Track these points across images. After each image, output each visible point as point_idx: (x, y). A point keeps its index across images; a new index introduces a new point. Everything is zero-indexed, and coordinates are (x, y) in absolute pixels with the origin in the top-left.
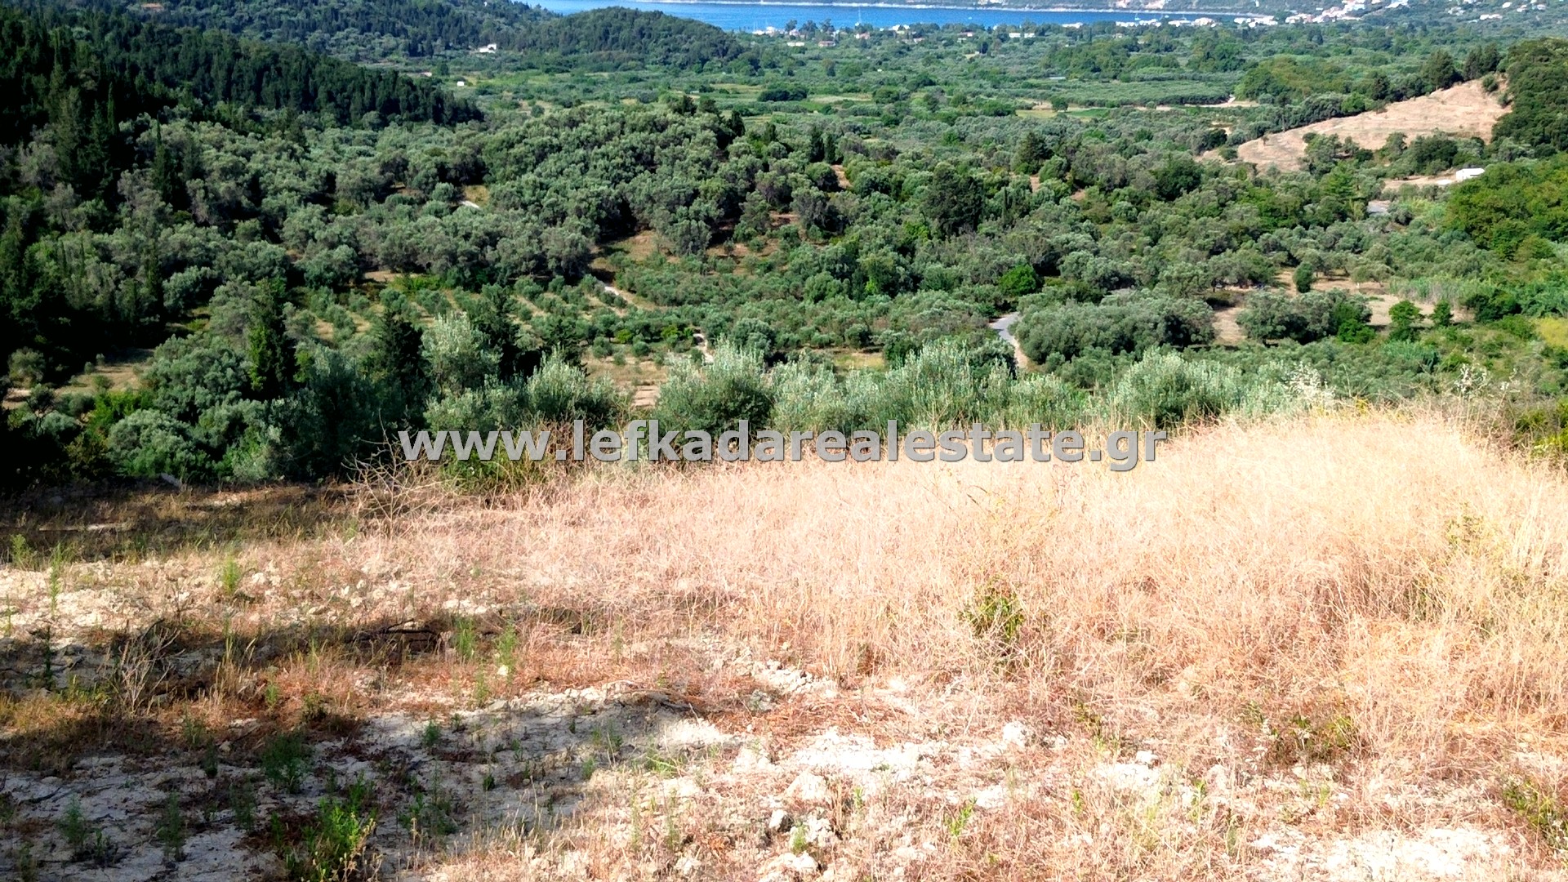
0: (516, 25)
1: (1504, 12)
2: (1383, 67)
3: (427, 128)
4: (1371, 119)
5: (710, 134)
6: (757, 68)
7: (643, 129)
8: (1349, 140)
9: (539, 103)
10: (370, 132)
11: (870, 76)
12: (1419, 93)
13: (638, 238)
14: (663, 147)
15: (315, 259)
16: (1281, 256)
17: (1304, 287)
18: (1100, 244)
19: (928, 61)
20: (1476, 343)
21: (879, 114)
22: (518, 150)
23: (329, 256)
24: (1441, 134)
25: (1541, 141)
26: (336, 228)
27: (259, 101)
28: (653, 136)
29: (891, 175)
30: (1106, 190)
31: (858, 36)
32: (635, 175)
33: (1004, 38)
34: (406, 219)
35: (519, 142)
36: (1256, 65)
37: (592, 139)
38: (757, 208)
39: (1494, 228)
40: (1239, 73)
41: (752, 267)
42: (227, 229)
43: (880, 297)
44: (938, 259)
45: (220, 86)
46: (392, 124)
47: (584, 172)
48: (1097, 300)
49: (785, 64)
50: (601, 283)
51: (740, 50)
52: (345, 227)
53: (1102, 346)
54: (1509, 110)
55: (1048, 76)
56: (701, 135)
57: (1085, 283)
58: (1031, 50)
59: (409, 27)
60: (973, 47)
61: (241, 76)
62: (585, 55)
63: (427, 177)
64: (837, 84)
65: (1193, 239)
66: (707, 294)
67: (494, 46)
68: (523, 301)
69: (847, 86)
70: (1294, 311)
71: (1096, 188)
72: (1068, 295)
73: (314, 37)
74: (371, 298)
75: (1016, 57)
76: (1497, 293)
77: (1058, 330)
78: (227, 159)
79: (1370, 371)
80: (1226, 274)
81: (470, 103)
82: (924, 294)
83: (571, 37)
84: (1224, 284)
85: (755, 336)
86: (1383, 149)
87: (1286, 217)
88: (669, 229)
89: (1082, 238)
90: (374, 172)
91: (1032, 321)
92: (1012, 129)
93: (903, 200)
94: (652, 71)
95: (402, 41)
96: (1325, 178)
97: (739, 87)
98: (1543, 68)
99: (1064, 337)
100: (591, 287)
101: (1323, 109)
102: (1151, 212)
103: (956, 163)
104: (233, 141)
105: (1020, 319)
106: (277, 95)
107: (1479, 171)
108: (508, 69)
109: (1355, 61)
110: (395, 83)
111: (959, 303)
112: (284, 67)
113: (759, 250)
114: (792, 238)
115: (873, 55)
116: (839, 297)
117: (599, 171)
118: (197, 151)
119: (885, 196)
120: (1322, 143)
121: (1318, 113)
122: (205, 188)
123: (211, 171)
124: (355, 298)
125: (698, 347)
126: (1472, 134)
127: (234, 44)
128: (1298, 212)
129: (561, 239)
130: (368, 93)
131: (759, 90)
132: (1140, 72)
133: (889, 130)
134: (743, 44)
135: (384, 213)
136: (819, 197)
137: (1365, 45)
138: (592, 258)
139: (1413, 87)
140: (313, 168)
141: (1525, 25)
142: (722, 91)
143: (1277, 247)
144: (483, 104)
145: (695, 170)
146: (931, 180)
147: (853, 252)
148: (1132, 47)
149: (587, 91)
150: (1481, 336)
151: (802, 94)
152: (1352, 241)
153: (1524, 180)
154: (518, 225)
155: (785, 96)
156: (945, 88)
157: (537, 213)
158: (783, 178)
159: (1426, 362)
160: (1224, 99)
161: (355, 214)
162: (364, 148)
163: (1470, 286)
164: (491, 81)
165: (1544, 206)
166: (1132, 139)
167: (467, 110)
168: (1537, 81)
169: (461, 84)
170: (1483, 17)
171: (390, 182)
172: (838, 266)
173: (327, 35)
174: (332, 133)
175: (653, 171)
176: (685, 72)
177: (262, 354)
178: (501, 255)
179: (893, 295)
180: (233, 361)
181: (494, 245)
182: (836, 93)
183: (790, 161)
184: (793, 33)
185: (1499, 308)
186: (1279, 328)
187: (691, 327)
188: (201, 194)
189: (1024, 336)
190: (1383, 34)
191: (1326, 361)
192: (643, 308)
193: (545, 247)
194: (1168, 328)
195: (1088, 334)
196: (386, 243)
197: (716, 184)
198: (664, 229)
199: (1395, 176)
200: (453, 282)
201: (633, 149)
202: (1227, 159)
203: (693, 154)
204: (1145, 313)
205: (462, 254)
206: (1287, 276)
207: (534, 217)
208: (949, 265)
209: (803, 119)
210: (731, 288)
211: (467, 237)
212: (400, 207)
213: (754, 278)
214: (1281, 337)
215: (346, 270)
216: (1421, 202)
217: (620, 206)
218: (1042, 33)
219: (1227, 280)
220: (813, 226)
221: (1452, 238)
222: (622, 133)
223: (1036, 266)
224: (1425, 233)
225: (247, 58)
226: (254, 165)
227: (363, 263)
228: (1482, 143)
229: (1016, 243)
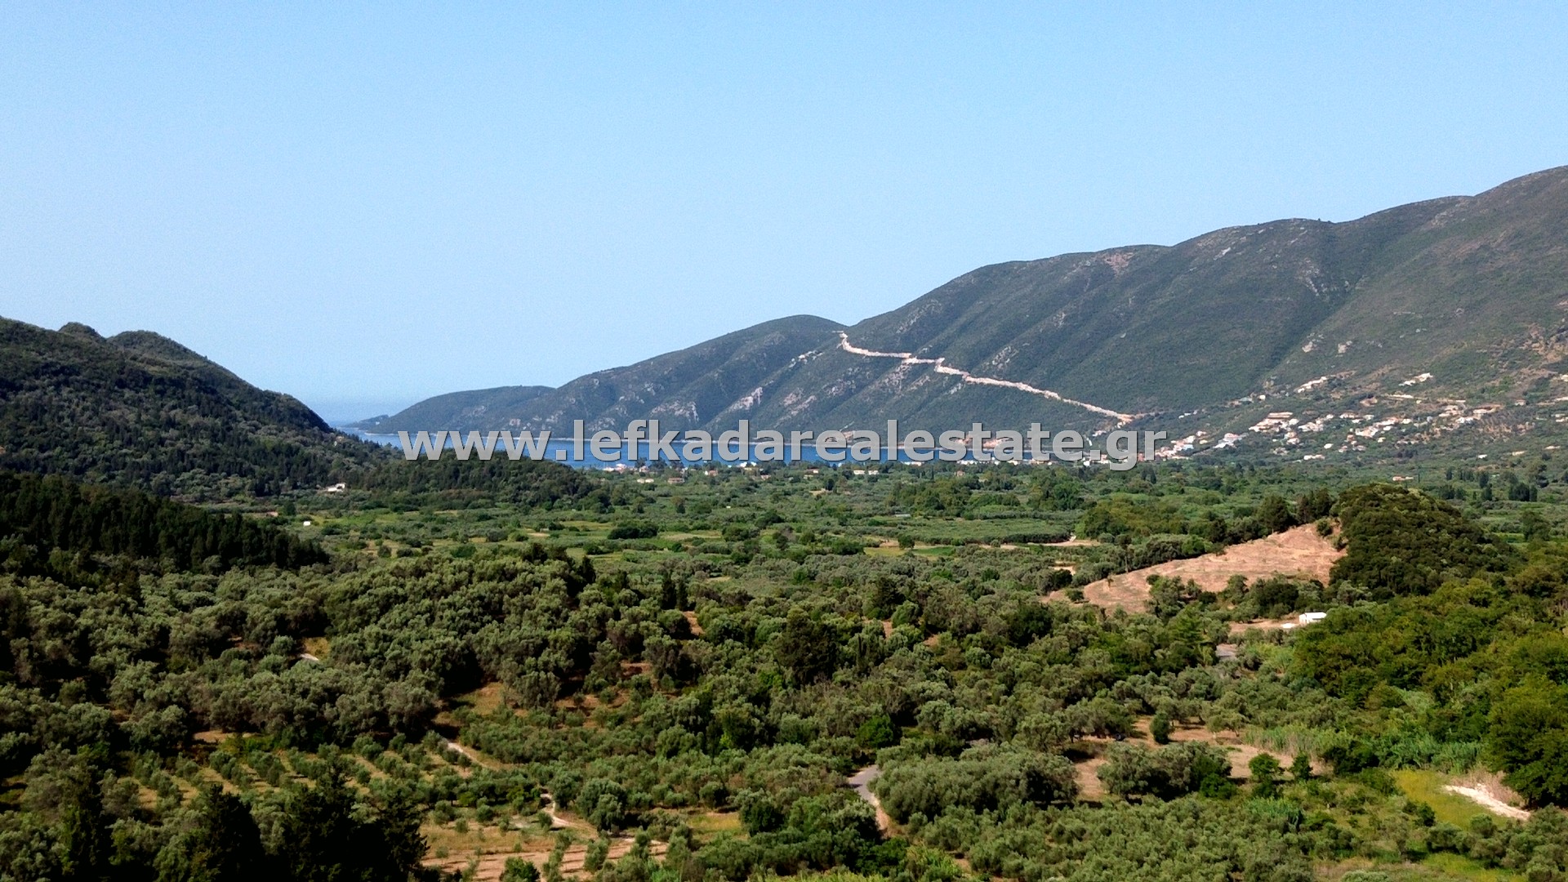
0: (366, 464)
1: (1325, 452)
2: (1215, 506)
3: (269, 572)
4: (1212, 561)
5: (560, 582)
6: (607, 504)
7: (491, 579)
8: (1191, 582)
9: (386, 543)
10: (210, 577)
11: (718, 513)
12: (1256, 537)
13: (485, 690)
14: (512, 596)
15: (142, 721)
16: (1135, 704)
17: (1162, 738)
18: (955, 692)
19: (776, 498)
20: (1339, 797)
21: (728, 552)
22: (362, 601)
23: (157, 718)
24: (1281, 576)
25: (1377, 585)
26: (167, 687)
27: (97, 547)
28: (502, 585)
29: (744, 621)
30: (959, 634)
31: (706, 473)
32: (483, 625)
33: (849, 475)
34: (242, 676)
35: (363, 592)
36: (1094, 504)
37: (439, 589)
38: (608, 658)
39: (1344, 675)
40: (1078, 512)
41: (602, 720)
42: (50, 690)
43: (735, 752)
44: (793, 709)
45: (56, 532)
46: (234, 568)
47: (429, 623)
48: (956, 753)
49: (634, 503)
50: (444, 741)
51: (590, 488)
52: (177, 686)
53: (964, 803)
54: (1344, 553)
55: (893, 513)
56: (550, 584)
57: (942, 734)
58: (876, 487)
59: (257, 468)
60: (819, 484)
61: (81, 522)
62: (435, 494)
63: (265, 629)
64: (686, 522)
65: (1048, 687)
66: (556, 750)
67: (343, 485)
68: (362, 761)
69: (696, 523)
70: (1155, 765)
71: (948, 633)
72: (927, 748)
73: (158, 478)
74: (200, 762)
75: (861, 495)
76: (1353, 744)
77: (919, 787)
78: (55, 615)
79: (1236, 831)
80: (1084, 724)
81: (315, 544)
82: (781, 748)
83: (421, 476)
84: (1082, 734)
85: (604, 798)
86: (1225, 592)
87: (1137, 663)
88: (517, 682)
89: (938, 687)
90: (210, 625)
91: (892, 778)
92: (860, 568)
93: (757, 648)
94: (502, 509)
95: (249, 481)
96: (1172, 622)
97: (589, 525)
98: (1374, 513)
99: (925, 795)
100: (434, 745)
101: (1164, 551)
102: (1005, 659)
103: (809, 609)
104: (64, 596)
105: (880, 774)
106: (116, 539)
107: (1322, 615)
108: (355, 508)
109: (1189, 500)
110: (238, 526)
111: (817, 757)
112: (125, 512)
113: (610, 701)
114: (644, 689)
115: (722, 492)
116: (693, 752)
117: (445, 622)
118: (23, 607)
119: (738, 644)
120: (1165, 586)
121: (1159, 555)
122: (30, 647)
123: (37, 629)
124: (183, 763)
125: (545, 810)
126: (1310, 576)
127: (74, 489)
128: (1149, 658)
129: (403, 694)
130: (210, 538)
131: (610, 527)
132: (984, 510)
133: (740, 569)
134: (593, 481)
135: (219, 669)
136: (672, 646)
137: (1197, 484)
138: (434, 712)
139: (1249, 530)
140: (146, 622)
141: (1348, 466)
142: (572, 529)
143: (1132, 694)
144: (328, 546)
145: (544, 620)
146: (784, 626)
147: (707, 702)
148: (973, 485)
149: (436, 530)
150: (1342, 790)
151: (652, 532)
152: (1205, 687)
153: (1367, 626)
154: (358, 680)
155: (635, 534)
156: (793, 525)
157: (379, 666)
158: (634, 626)
159: (1291, 820)
160: (1065, 538)
161: (187, 672)
162: (202, 594)
163: (1327, 737)
164: (339, 521)
165: (1390, 652)
166: (979, 579)
167: (312, 551)
168: (1369, 526)
169: (307, 523)
170: (1306, 458)
171: (227, 635)
172: (691, 718)
173: (172, 476)
174: (170, 580)
175: (501, 621)
176: (536, 509)
177: (75, 836)
178: (340, 711)
179: (748, 750)
180: (43, 844)
181: (333, 702)
182: (685, 530)
183: (642, 609)
184: (643, 469)
185: (1357, 761)
186: (1141, 783)
187: (539, 786)
188: (25, 653)
189: (884, 794)
190: (1213, 474)
191: (1191, 820)
192: (489, 765)
193: (387, 703)
194: (1030, 785)
195: (949, 792)
196: (219, 702)
197: (565, 633)
198: (511, 682)
199: (1239, 620)
200: (288, 741)
201: (481, 598)
202: (1074, 599)
203: (543, 603)
204: (1006, 770)
205: (299, 712)
206: (1144, 724)
207: (376, 672)
208: (805, 716)
209: (654, 557)
210: (580, 743)
211: (304, 694)
212: (235, 662)
213: (604, 731)
214: (1144, 793)
215: (175, 732)
216: (1267, 646)
217: (465, 657)
218: (886, 471)
219: (1084, 730)
220: (666, 675)
221: (1302, 685)
222: (470, 582)
223: (893, 716)
224: (1275, 679)
225: (87, 503)
226: (83, 621)
227: (193, 721)
228: (1321, 586)
229: (871, 692)
